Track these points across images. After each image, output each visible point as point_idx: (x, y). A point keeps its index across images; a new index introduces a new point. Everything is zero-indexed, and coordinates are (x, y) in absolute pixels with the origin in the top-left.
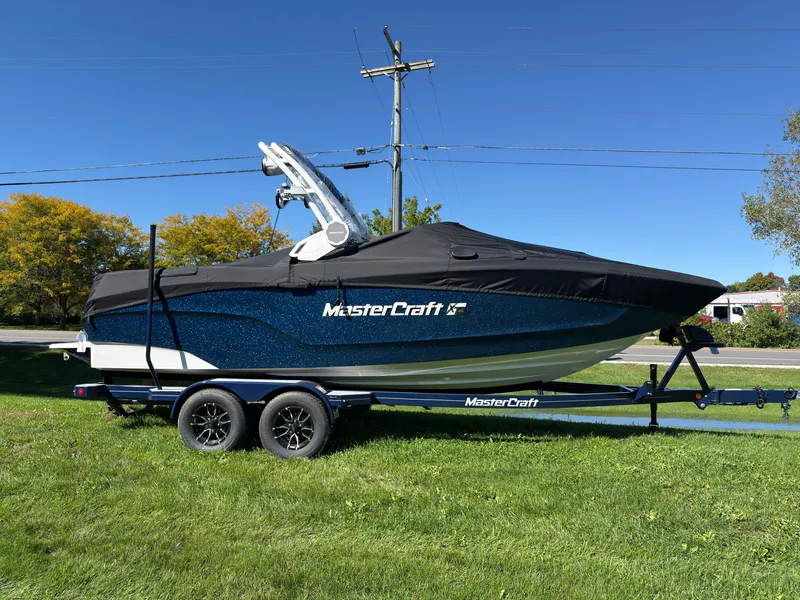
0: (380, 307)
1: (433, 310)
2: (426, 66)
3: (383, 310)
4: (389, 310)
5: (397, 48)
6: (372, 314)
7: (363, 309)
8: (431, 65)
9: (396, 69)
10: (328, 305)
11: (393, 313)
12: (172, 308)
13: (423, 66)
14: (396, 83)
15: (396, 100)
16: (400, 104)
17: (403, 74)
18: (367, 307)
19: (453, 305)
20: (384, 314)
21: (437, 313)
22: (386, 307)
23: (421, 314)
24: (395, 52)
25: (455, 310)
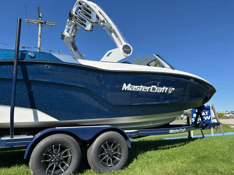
0: (146, 87)
1: (165, 90)
2: (52, 24)
3: (147, 88)
4: (150, 89)
5: (40, 15)
6: (143, 90)
7: (140, 88)
8: (53, 25)
9: (40, 22)
10: (125, 84)
11: (151, 91)
12: (31, 78)
13: (50, 24)
14: (40, 27)
15: (39, 32)
16: (41, 34)
17: (42, 25)
18: (142, 86)
19: (171, 88)
20: (147, 91)
21: (165, 92)
22: (149, 87)
23: (160, 92)
24: (40, 17)
25: (171, 91)
